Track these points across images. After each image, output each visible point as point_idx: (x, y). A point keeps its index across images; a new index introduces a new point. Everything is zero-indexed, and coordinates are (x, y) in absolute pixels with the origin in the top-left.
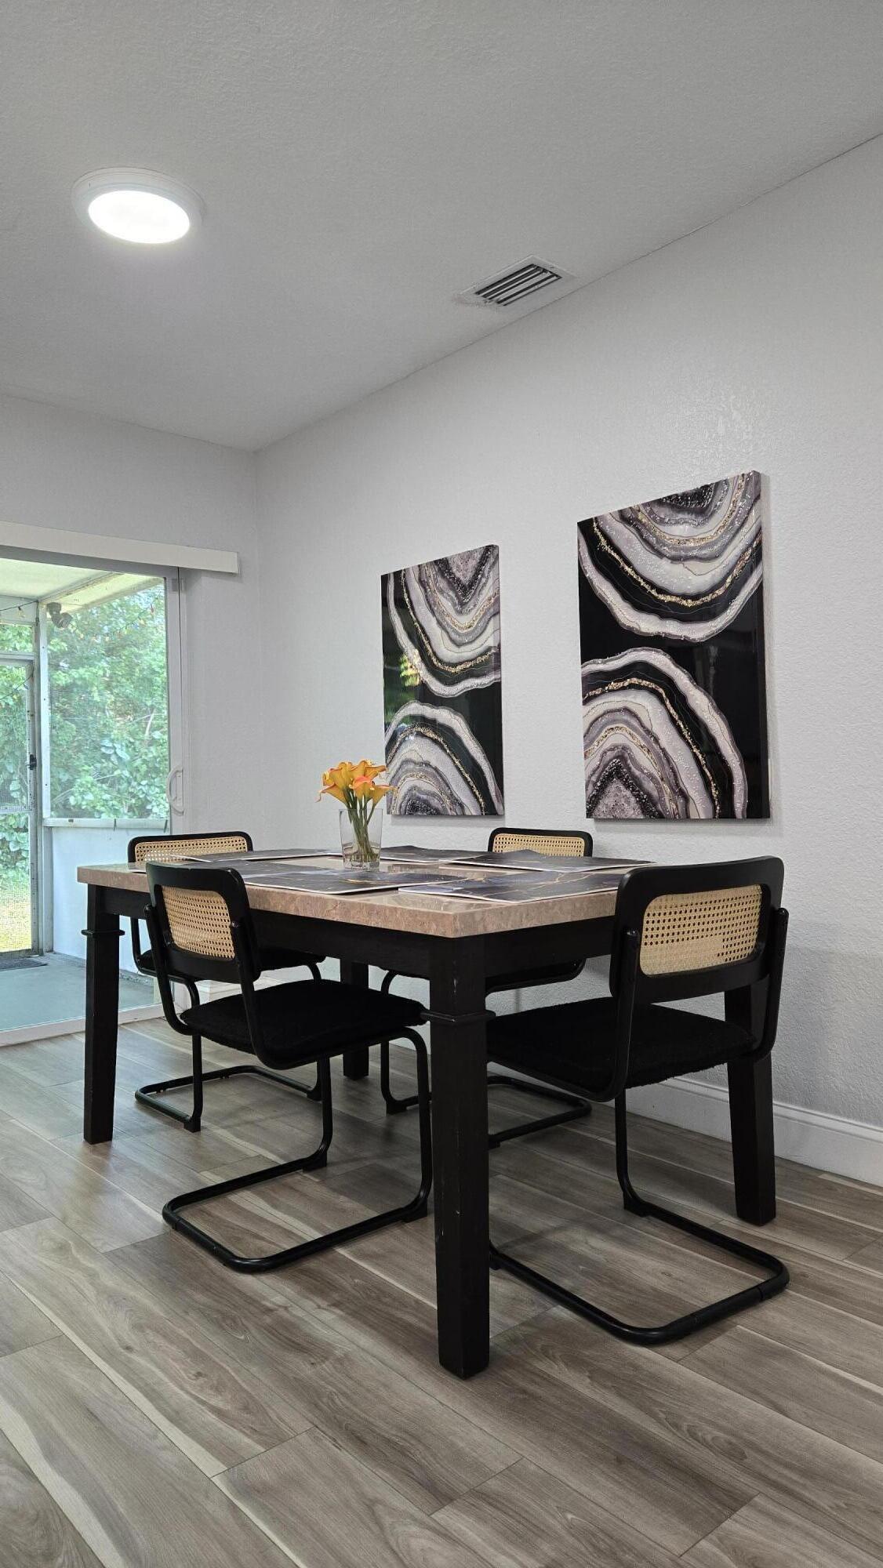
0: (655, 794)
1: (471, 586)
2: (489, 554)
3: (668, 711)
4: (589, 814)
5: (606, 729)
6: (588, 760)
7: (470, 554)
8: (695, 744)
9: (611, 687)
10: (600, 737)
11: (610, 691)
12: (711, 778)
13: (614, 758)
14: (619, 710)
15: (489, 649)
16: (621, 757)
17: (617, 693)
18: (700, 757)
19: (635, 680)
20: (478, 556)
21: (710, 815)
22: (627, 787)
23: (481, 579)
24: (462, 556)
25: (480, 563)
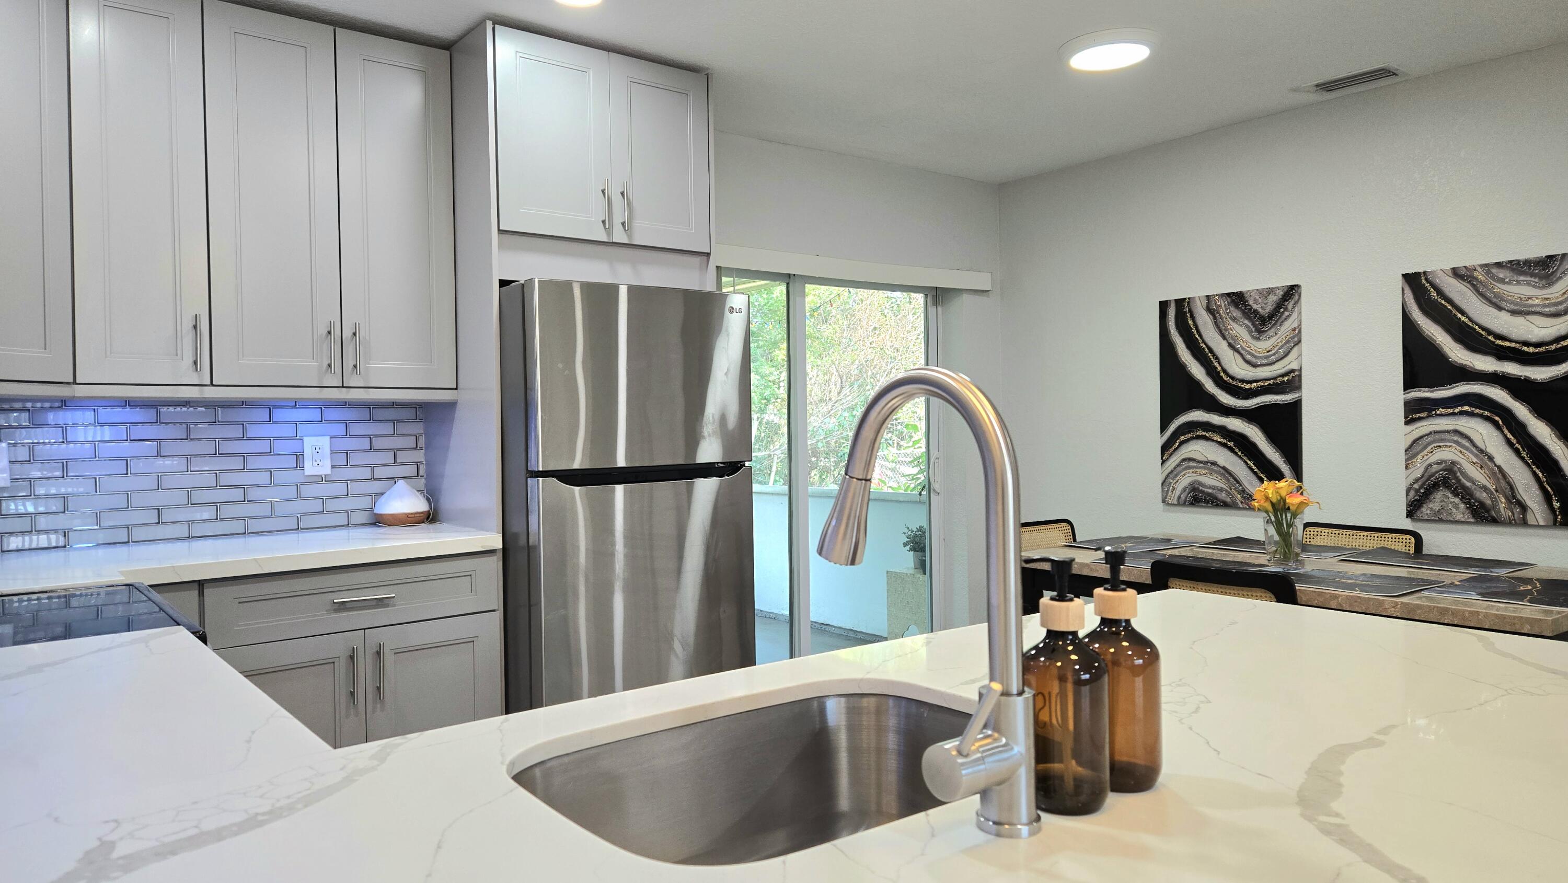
0: (1489, 502)
1: (1271, 316)
2: (1291, 292)
3: (1505, 436)
4: (1410, 514)
5: (1432, 446)
6: (1409, 471)
7: (1271, 291)
8: (1534, 463)
9: (1438, 412)
10: (1425, 452)
11: (1437, 415)
12: (1552, 493)
13: (1441, 470)
14: (1448, 432)
15: (1293, 371)
16: (1449, 471)
17: (1446, 418)
18: (1540, 475)
19: (1467, 408)
20: (1280, 293)
21: (1551, 523)
22: (1456, 495)
23: (1283, 312)
24: (1260, 292)
25: (1283, 298)
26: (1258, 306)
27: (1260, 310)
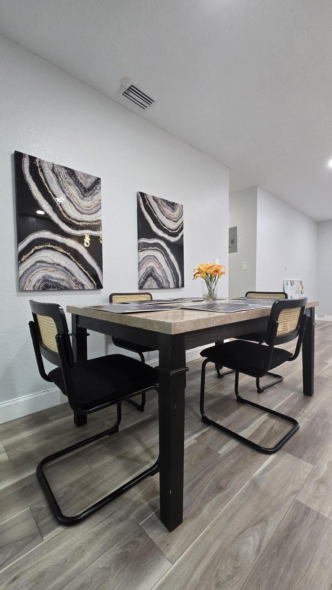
0: (161, 281)
1: (89, 189)
2: (98, 181)
3: (165, 258)
4: (140, 287)
5: (148, 261)
6: (142, 270)
7: (88, 176)
8: (171, 268)
9: (149, 248)
10: (146, 263)
12: (174, 277)
13: (150, 270)
14: (152, 256)
15: (100, 221)
16: (152, 270)
17: (151, 250)
18: (172, 271)
19: (157, 248)
20: (93, 179)
21: (174, 287)
22: (154, 279)
23: (95, 190)
24: (84, 174)
25: (95, 183)
26: (82, 181)
27: (83, 184)
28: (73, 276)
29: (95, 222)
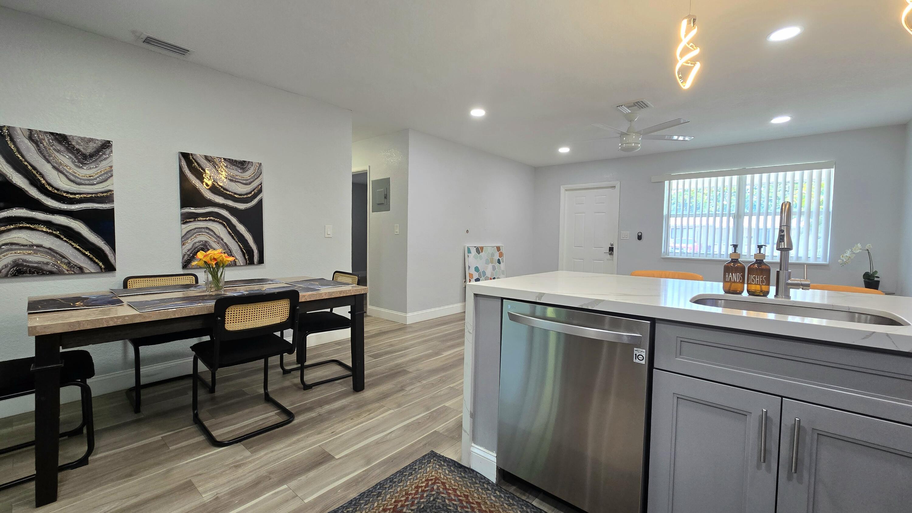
1: (91, 156)
2: (106, 145)
3: (228, 230)
4: (184, 267)
5: (196, 234)
6: (184, 248)
7: (91, 140)
8: (239, 241)
9: (199, 219)
10: (193, 237)
11: (198, 220)
12: (245, 252)
13: (200, 245)
14: (204, 228)
15: (110, 191)
16: (204, 244)
17: (203, 222)
18: (241, 246)
19: (212, 218)
20: (99, 143)
21: (245, 264)
23: (100, 155)
24: (83, 139)
25: (101, 147)
26: (80, 147)
27: (82, 150)
28: (64, 258)
29: (102, 193)
